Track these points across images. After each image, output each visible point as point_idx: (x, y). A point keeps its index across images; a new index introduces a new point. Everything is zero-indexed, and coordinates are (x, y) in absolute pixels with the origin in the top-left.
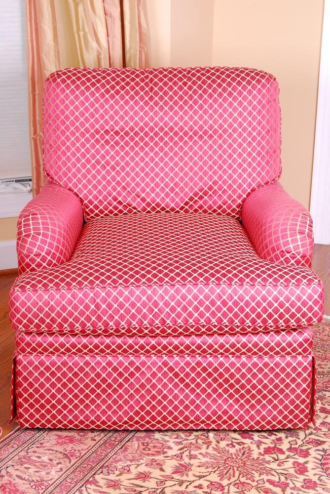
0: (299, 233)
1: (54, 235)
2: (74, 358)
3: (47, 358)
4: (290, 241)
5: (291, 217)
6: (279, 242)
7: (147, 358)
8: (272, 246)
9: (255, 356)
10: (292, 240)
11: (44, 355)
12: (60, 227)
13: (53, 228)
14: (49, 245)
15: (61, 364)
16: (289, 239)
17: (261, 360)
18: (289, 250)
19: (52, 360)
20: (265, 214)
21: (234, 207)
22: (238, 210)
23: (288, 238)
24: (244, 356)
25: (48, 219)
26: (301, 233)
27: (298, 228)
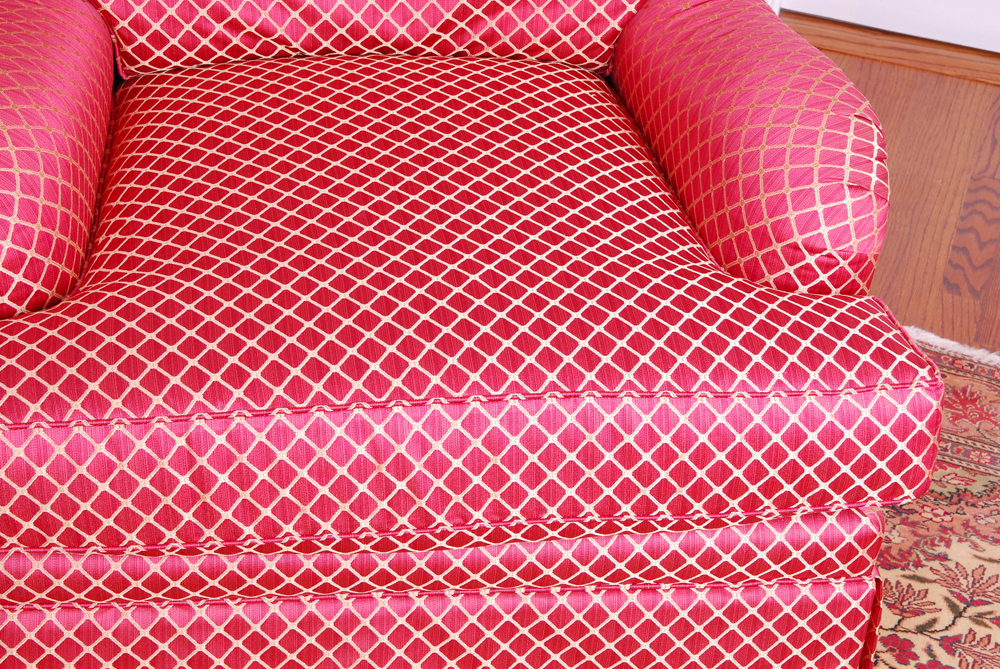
0: (850, 187)
1: (32, 198)
2: (118, 615)
3: (27, 616)
4: (821, 216)
5: (822, 130)
6: (783, 217)
7: (360, 605)
8: (756, 226)
9: (702, 586)
10: (827, 212)
11: (19, 609)
12: (50, 168)
13: (28, 172)
14: (18, 237)
15: (77, 634)
16: (819, 208)
17: (719, 597)
18: (818, 245)
19: (44, 623)
20: (726, 103)
21: (597, 39)
22: (606, 48)
23: (813, 203)
24: (668, 586)
25: (8, 138)
26: (859, 187)
27: (847, 169)
